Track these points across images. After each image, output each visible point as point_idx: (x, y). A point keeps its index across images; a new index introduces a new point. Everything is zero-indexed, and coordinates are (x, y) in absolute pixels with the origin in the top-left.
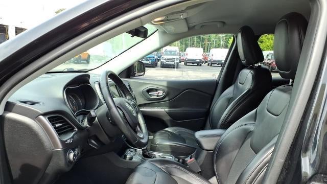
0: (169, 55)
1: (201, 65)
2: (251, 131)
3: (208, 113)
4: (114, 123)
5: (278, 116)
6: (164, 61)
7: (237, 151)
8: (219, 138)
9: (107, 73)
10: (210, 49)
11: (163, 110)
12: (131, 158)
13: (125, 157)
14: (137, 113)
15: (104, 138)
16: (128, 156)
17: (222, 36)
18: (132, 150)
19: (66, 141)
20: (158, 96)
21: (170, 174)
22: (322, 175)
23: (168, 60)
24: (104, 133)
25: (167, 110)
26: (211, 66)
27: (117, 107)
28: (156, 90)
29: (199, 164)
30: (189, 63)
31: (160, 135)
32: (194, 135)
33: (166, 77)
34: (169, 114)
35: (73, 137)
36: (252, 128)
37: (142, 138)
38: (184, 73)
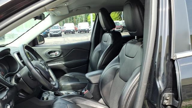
0: (54, 29)
1: (74, 33)
2: (118, 69)
3: (88, 61)
4: (34, 79)
5: (133, 58)
6: (52, 33)
7: (112, 81)
8: (100, 75)
9: (23, 46)
10: (78, 23)
11: (61, 63)
12: (47, 99)
13: (43, 99)
14: (48, 69)
15: (28, 90)
16: (45, 98)
17: (83, 15)
18: (46, 93)
19: (3, 98)
20: (56, 55)
21: (75, 103)
22: (169, 88)
23: (54, 32)
24: (28, 86)
25: (63, 63)
26: (80, 33)
27: (35, 68)
28: (54, 52)
29: (91, 93)
30: (67, 32)
31: (63, 79)
32: (85, 76)
33: (55, 42)
34: (65, 65)
35: (7, 95)
36: (118, 67)
37: (55, 85)
38: (66, 39)
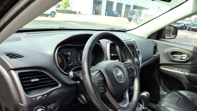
11: (183, 73)
20: (181, 59)
25: (187, 74)
31: (170, 97)
